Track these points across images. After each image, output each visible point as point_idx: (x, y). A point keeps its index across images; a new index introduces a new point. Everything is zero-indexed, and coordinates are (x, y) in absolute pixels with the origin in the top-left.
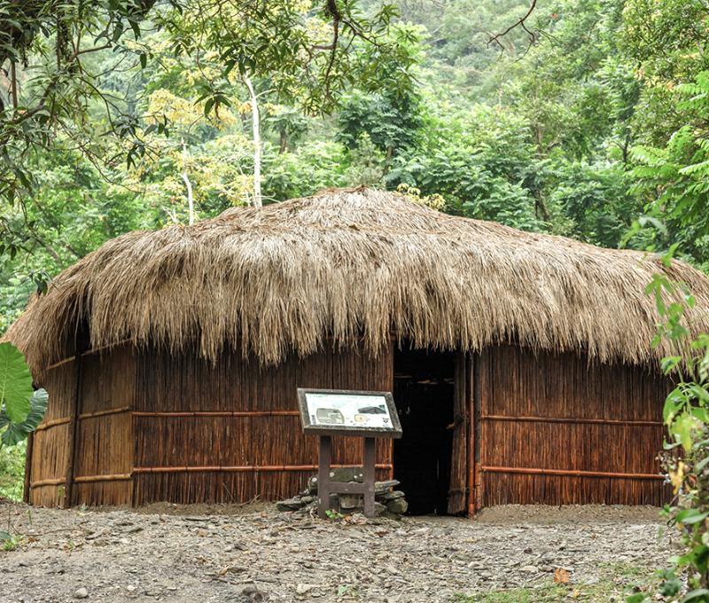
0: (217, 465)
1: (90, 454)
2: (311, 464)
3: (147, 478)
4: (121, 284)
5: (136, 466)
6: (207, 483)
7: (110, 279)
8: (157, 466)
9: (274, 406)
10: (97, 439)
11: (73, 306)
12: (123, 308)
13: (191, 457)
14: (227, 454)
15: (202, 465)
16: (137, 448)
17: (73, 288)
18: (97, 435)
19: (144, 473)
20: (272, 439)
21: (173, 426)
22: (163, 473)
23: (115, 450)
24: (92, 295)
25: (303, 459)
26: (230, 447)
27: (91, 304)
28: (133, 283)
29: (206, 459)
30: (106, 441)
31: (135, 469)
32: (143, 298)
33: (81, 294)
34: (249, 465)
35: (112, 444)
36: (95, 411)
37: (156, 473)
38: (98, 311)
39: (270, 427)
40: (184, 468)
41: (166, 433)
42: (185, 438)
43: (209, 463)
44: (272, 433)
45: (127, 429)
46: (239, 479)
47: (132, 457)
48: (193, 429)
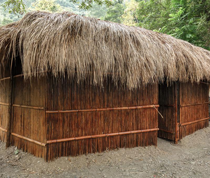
0: (89, 135)
1: (19, 124)
2: (129, 131)
3: (54, 145)
4: (45, 34)
5: (48, 140)
6: (85, 144)
7: (36, 30)
8: (59, 138)
9: (114, 105)
10: (23, 118)
11: (8, 47)
12: (46, 50)
13: (77, 132)
14: (94, 129)
15: (82, 136)
16: (48, 130)
17: (8, 35)
18: (23, 116)
19: (53, 143)
20: (113, 120)
21: (67, 117)
22: (62, 142)
23: (33, 127)
24: (23, 40)
25: (126, 129)
26: (95, 126)
27: (22, 46)
28: (53, 35)
29: (84, 133)
30: (28, 121)
31: (48, 142)
32: (61, 45)
33: (14, 39)
34: (103, 134)
35: (32, 123)
36: (22, 105)
37: (59, 142)
38: (28, 52)
39: (112, 116)
40: (74, 139)
41: (64, 121)
42: (73, 123)
43: (86, 135)
44: (113, 118)
45: (42, 119)
46: (99, 141)
47: (45, 135)
48: (77, 118)
